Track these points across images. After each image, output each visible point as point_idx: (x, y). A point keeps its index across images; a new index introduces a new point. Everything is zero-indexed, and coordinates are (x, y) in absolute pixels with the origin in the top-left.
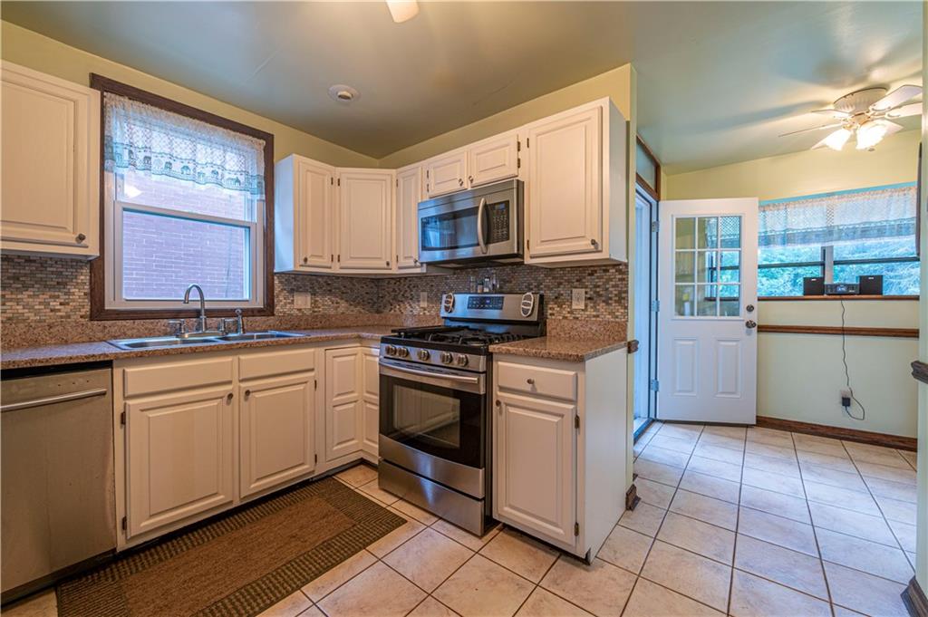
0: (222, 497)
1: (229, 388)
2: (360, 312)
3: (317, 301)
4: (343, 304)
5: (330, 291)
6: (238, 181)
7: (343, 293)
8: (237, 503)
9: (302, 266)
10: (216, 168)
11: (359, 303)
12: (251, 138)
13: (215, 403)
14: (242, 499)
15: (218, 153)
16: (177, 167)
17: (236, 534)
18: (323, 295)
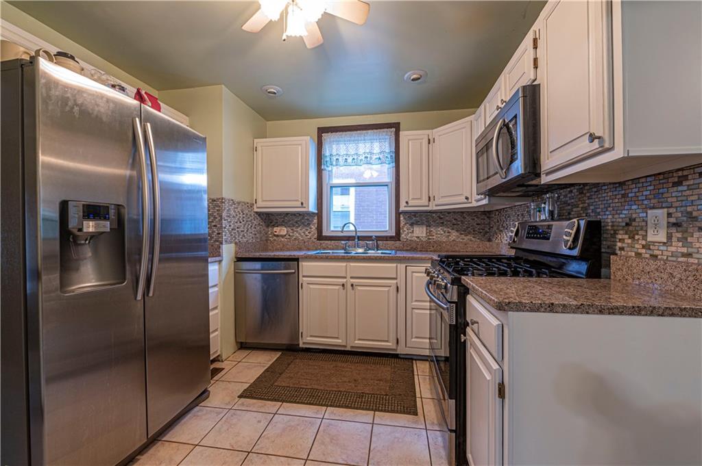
0: (340, 341)
1: (344, 280)
2: (471, 240)
3: (431, 231)
4: (454, 235)
5: (443, 223)
6: (380, 159)
7: (454, 225)
8: (348, 349)
9: (405, 207)
10: (366, 155)
11: (469, 233)
12: (386, 130)
13: (337, 287)
14: (352, 347)
15: (368, 145)
16: (350, 160)
17: (339, 364)
18: (437, 226)
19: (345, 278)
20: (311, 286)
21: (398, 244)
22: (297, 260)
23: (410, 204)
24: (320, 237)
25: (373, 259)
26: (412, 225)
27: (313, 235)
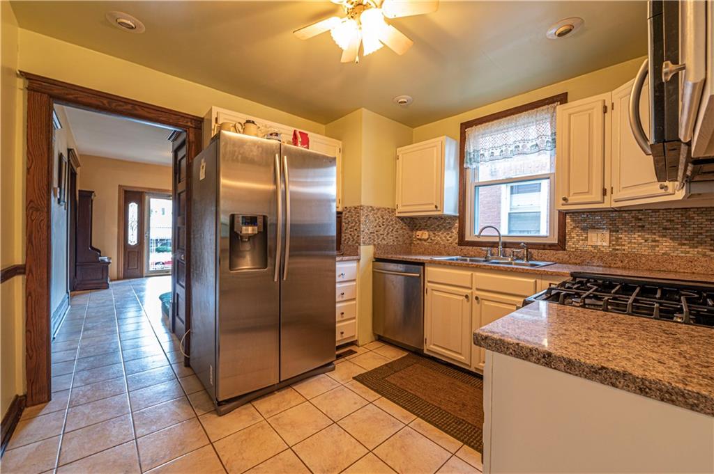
0: (463, 358)
2: (705, 255)
3: (618, 239)
4: (666, 245)
5: (643, 226)
6: (537, 145)
7: (665, 229)
8: (472, 369)
9: (563, 205)
10: (517, 143)
11: (701, 243)
12: (546, 106)
14: (476, 369)
15: (520, 131)
16: (497, 153)
17: (458, 383)
18: (633, 229)
19: (471, 289)
20: (435, 293)
21: (560, 254)
22: (422, 264)
23: (569, 202)
24: (462, 242)
25: (502, 270)
26: (585, 229)
27: (454, 240)
